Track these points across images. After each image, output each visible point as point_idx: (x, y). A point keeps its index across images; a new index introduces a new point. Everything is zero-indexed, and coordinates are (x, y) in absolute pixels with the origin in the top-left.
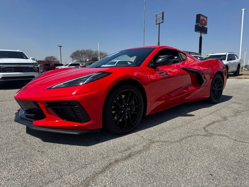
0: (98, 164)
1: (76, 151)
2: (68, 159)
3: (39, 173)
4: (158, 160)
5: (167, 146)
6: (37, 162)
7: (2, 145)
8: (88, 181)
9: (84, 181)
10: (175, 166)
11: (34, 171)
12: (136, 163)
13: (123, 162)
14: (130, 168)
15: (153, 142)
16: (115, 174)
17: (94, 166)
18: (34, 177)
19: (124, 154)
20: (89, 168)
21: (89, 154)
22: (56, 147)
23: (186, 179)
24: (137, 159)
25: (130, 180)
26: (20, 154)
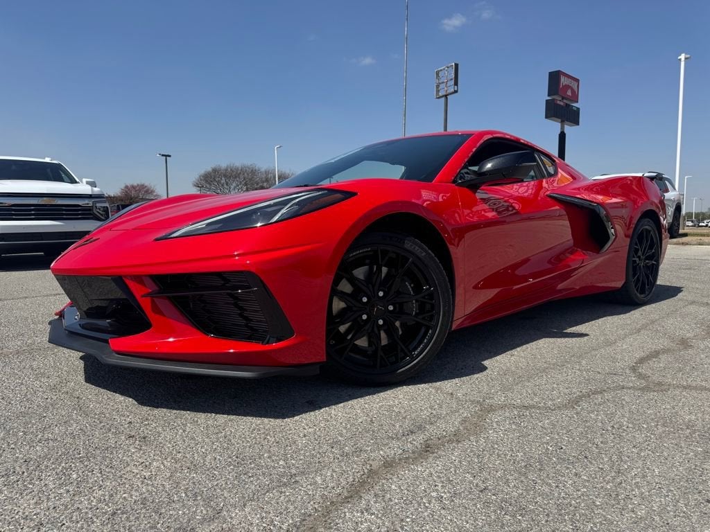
0: (332, 476)
1: (252, 434)
2: (230, 460)
3: (141, 503)
4: (522, 460)
5: (538, 419)
6: (128, 469)
7: (10, 419)
8: (311, 526)
9: (295, 526)
10: (583, 477)
11: (125, 497)
12: (455, 471)
13: (412, 467)
14: (440, 485)
15: (491, 409)
16: (396, 504)
17: (319, 479)
18: (125, 516)
19: (409, 444)
20: (304, 486)
21: (295, 442)
22: (185, 425)
23: (634, 516)
24: (454, 458)
25: (451, 520)
26: (71, 444)
